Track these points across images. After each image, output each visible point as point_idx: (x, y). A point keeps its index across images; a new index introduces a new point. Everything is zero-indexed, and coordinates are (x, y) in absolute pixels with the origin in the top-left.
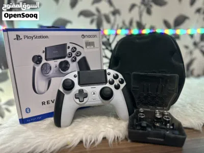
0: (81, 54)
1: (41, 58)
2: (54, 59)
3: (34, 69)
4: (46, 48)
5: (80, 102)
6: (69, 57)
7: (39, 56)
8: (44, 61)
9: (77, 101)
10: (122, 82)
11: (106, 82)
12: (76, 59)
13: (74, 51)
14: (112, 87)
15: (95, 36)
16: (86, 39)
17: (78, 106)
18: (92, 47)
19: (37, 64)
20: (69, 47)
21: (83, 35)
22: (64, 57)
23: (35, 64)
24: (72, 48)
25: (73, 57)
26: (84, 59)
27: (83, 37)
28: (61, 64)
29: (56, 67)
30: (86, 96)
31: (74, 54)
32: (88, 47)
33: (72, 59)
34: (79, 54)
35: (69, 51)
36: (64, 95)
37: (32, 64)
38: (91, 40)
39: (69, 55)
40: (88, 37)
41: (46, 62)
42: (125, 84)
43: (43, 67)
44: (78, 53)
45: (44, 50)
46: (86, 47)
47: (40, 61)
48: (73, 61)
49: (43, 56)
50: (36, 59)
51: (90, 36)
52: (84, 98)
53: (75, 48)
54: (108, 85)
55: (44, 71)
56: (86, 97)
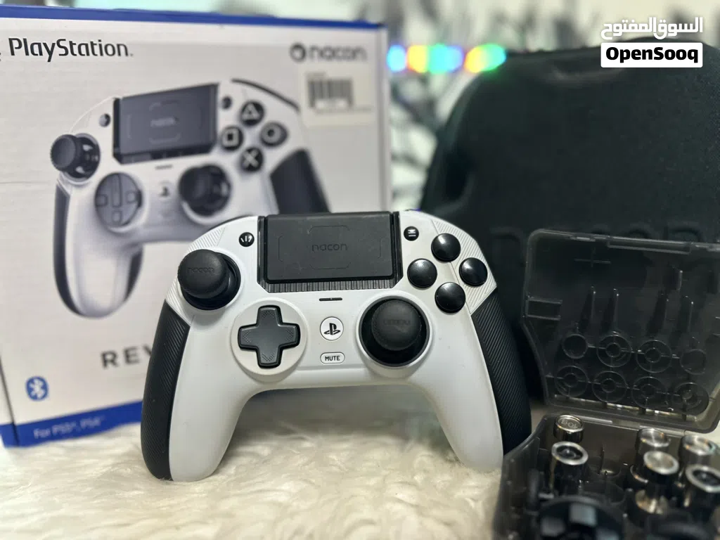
0: (284, 136)
1: (96, 150)
2: (157, 155)
3: (62, 201)
4: (117, 103)
5: (262, 366)
6: (231, 149)
7: (85, 140)
8: (108, 165)
9: (250, 359)
10: (474, 277)
11: (394, 276)
12: (260, 158)
13: (251, 123)
14: (425, 300)
15: (354, 53)
16: (316, 66)
17: (252, 387)
18: (342, 103)
19: (77, 176)
20: (228, 103)
21: (298, 47)
22: (205, 149)
23: (66, 177)
24: (244, 109)
25: (250, 150)
26: (301, 161)
27: (298, 54)
28: (189, 179)
29: (166, 192)
30: (292, 336)
31: (251, 137)
32: (321, 104)
33: (243, 159)
34: (276, 135)
35: (226, 119)
36: (187, 328)
37: (54, 176)
38: (334, 70)
39: (230, 137)
40: (322, 54)
41: (115, 167)
42: (490, 285)
43: (107, 191)
44: (271, 133)
45: (111, 114)
46: (312, 104)
47: (91, 167)
48: (251, 169)
49: (104, 138)
50: (70, 155)
51: (330, 53)
52: (281, 349)
53: (259, 107)
54: (403, 289)
55: (108, 210)
56: (295, 343)
